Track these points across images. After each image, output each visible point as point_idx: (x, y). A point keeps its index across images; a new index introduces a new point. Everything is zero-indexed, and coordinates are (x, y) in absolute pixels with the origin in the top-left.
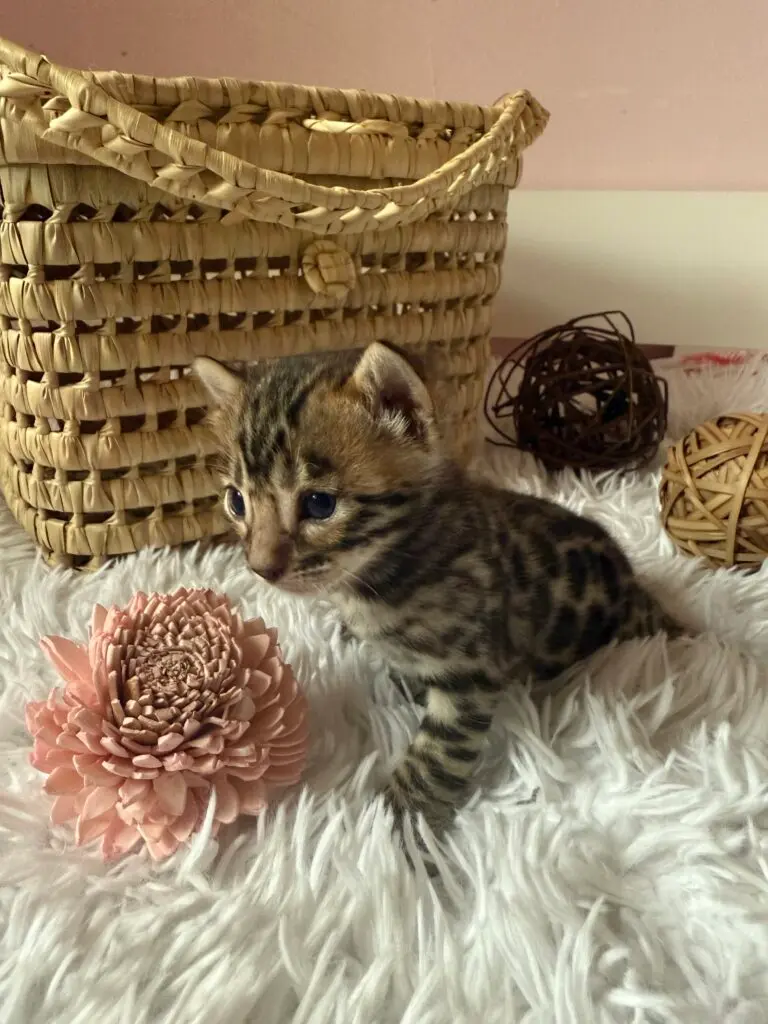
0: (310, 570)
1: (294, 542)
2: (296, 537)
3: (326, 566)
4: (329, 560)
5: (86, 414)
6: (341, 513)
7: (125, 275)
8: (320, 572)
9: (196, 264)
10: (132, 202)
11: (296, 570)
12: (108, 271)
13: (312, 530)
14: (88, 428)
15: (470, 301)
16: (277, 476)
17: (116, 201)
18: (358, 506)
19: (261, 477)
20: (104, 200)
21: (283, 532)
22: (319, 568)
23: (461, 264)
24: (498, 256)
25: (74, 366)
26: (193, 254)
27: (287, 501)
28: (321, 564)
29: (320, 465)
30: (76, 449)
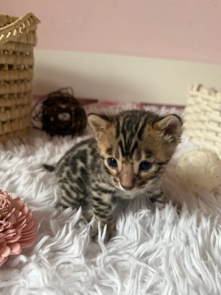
0: (141, 186)
1: (137, 178)
2: (138, 176)
6: (154, 168)
13: (143, 174)
15: (22, 81)
16: (134, 156)
18: (159, 166)
19: (129, 157)
21: (134, 174)
23: (18, 69)
24: (31, 67)
27: (137, 165)
28: (145, 184)
29: (149, 153)
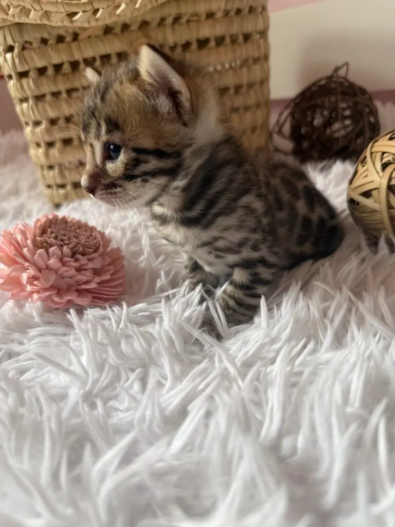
0: (109, 191)
1: (102, 173)
2: (103, 170)
3: (119, 189)
4: (121, 186)
5: (48, 139)
6: (122, 157)
7: (50, 71)
8: (115, 193)
9: (81, 61)
10: (46, 36)
11: (102, 190)
12: (42, 71)
13: (110, 166)
14: (50, 145)
16: (92, 132)
17: (38, 36)
20: (33, 37)
21: (96, 166)
22: (114, 190)
25: (39, 118)
26: (78, 56)
27: (98, 148)
28: (116, 188)
29: (113, 126)
30: (47, 155)
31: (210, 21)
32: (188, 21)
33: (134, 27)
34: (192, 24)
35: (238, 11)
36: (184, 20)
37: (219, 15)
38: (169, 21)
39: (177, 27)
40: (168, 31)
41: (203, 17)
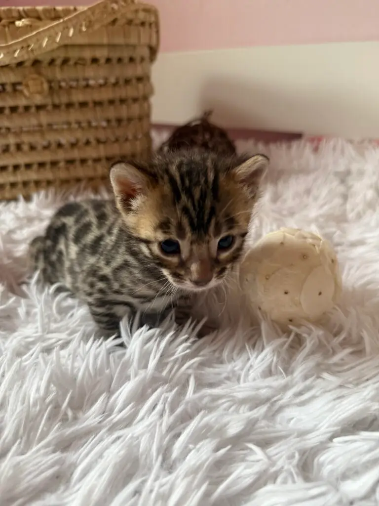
31: (95, 66)
32: (76, 64)
33: (28, 64)
34: (79, 67)
35: (120, 60)
36: (71, 62)
37: (102, 61)
38: (58, 62)
39: (65, 67)
40: (57, 70)
41: (89, 62)
